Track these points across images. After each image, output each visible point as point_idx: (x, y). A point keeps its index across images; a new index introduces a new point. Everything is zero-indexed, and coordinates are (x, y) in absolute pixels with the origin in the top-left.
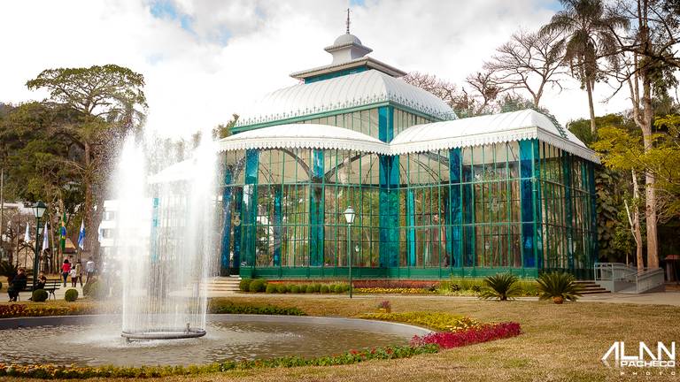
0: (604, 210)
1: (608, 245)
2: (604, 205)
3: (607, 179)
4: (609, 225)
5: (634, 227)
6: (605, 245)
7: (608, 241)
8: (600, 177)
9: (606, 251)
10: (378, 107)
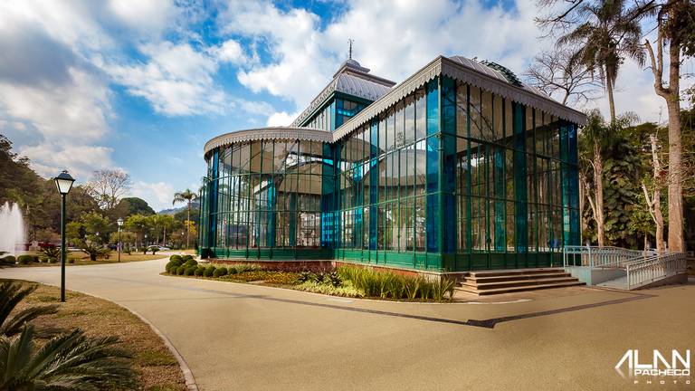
0: (622, 195)
1: (626, 227)
2: (622, 191)
3: (626, 166)
4: (627, 208)
5: (653, 207)
6: (623, 226)
7: (626, 223)
8: (619, 165)
9: (623, 232)
10: (331, 102)
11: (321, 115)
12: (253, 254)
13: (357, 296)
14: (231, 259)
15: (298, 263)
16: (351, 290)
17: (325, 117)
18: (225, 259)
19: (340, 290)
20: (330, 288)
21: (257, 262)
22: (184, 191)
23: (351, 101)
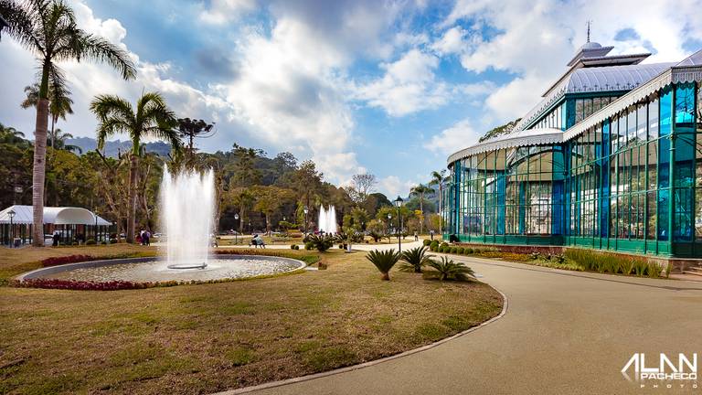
10: (561, 103)
11: (551, 115)
12: (490, 240)
13: (578, 270)
14: (472, 242)
15: (529, 248)
16: (574, 266)
17: (555, 118)
18: (467, 242)
19: (563, 265)
20: (556, 264)
21: (494, 246)
22: (417, 186)
23: (584, 98)
